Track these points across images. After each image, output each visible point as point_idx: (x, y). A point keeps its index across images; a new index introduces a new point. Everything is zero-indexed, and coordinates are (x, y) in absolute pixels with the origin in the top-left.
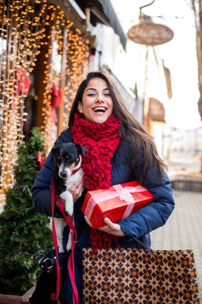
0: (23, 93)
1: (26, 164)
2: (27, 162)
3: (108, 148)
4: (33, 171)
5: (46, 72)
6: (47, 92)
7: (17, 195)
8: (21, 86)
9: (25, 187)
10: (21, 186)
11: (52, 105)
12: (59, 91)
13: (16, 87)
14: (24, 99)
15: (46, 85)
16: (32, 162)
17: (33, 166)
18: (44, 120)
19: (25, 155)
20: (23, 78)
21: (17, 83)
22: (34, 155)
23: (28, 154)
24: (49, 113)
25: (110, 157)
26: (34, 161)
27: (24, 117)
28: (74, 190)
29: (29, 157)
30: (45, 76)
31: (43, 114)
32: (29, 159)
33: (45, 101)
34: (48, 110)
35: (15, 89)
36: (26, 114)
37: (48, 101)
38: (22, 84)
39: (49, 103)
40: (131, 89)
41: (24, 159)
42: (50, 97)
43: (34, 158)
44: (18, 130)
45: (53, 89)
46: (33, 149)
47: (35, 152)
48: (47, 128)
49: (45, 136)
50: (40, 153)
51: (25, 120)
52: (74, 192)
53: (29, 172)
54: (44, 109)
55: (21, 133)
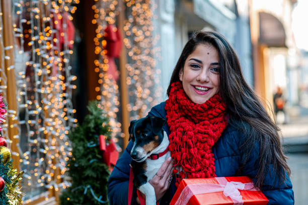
0: (66, 48)
1: (85, 156)
2: (86, 153)
3: (208, 134)
4: (96, 164)
5: (94, 7)
6: (100, 36)
7: (77, 201)
8: (63, 37)
9: (87, 188)
10: (80, 187)
11: (110, 54)
12: (117, 33)
13: (56, 40)
14: (69, 57)
15: (96, 26)
16: (93, 151)
17: (94, 157)
18: (99, 78)
19: (82, 143)
20: (65, 26)
21: (57, 35)
22: (95, 141)
23: (86, 141)
24: (105, 67)
25: (210, 145)
26: (96, 151)
27: (72, 83)
28: (156, 181)
29: (88, 145)
30: (93, 13)
31: (97, 70)
32: (88, 148)
33: (98, 50)
34: (103, 62)
35: (55, 44)
36: (74, 78)
37: (103, 50)
38: (63, 34)
39: (104, 53)
40: (226, 6)
41: (81, 148)
42: (104, 43)
43: (94, 145)
44: (65, 102)
45: (108, 31)
46: (93, 133)
47: (96, 136)
48: (105, 90)
49: (103, 102)
50: (104, 137)
51: (74, 87)
52: (157, 184)
53: (90, 166)
54: (97, 63)
55: (69, 107)
